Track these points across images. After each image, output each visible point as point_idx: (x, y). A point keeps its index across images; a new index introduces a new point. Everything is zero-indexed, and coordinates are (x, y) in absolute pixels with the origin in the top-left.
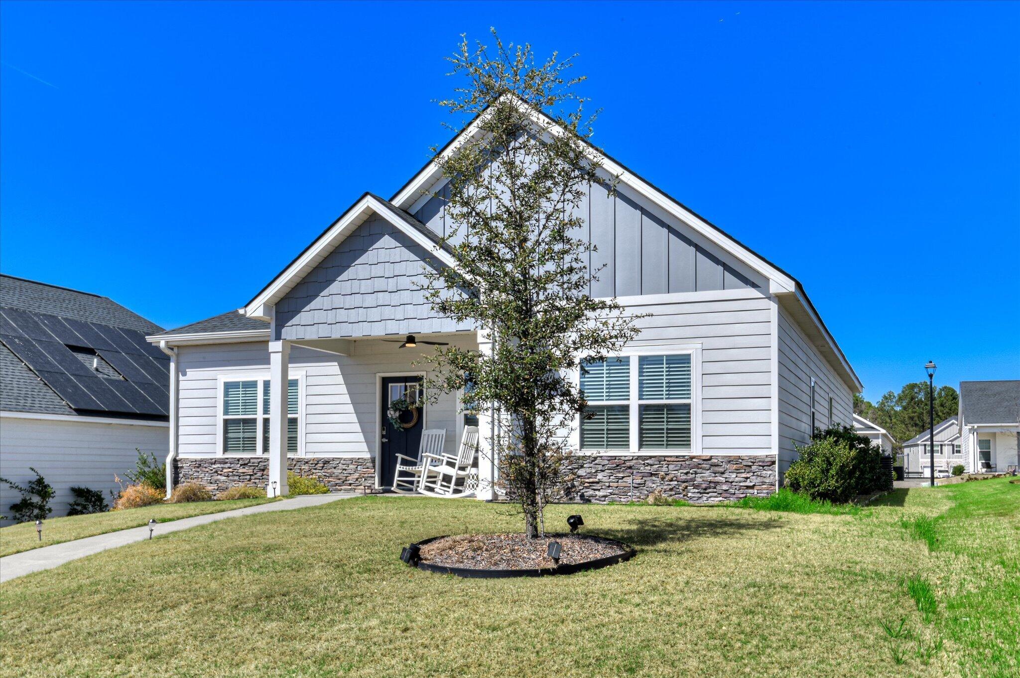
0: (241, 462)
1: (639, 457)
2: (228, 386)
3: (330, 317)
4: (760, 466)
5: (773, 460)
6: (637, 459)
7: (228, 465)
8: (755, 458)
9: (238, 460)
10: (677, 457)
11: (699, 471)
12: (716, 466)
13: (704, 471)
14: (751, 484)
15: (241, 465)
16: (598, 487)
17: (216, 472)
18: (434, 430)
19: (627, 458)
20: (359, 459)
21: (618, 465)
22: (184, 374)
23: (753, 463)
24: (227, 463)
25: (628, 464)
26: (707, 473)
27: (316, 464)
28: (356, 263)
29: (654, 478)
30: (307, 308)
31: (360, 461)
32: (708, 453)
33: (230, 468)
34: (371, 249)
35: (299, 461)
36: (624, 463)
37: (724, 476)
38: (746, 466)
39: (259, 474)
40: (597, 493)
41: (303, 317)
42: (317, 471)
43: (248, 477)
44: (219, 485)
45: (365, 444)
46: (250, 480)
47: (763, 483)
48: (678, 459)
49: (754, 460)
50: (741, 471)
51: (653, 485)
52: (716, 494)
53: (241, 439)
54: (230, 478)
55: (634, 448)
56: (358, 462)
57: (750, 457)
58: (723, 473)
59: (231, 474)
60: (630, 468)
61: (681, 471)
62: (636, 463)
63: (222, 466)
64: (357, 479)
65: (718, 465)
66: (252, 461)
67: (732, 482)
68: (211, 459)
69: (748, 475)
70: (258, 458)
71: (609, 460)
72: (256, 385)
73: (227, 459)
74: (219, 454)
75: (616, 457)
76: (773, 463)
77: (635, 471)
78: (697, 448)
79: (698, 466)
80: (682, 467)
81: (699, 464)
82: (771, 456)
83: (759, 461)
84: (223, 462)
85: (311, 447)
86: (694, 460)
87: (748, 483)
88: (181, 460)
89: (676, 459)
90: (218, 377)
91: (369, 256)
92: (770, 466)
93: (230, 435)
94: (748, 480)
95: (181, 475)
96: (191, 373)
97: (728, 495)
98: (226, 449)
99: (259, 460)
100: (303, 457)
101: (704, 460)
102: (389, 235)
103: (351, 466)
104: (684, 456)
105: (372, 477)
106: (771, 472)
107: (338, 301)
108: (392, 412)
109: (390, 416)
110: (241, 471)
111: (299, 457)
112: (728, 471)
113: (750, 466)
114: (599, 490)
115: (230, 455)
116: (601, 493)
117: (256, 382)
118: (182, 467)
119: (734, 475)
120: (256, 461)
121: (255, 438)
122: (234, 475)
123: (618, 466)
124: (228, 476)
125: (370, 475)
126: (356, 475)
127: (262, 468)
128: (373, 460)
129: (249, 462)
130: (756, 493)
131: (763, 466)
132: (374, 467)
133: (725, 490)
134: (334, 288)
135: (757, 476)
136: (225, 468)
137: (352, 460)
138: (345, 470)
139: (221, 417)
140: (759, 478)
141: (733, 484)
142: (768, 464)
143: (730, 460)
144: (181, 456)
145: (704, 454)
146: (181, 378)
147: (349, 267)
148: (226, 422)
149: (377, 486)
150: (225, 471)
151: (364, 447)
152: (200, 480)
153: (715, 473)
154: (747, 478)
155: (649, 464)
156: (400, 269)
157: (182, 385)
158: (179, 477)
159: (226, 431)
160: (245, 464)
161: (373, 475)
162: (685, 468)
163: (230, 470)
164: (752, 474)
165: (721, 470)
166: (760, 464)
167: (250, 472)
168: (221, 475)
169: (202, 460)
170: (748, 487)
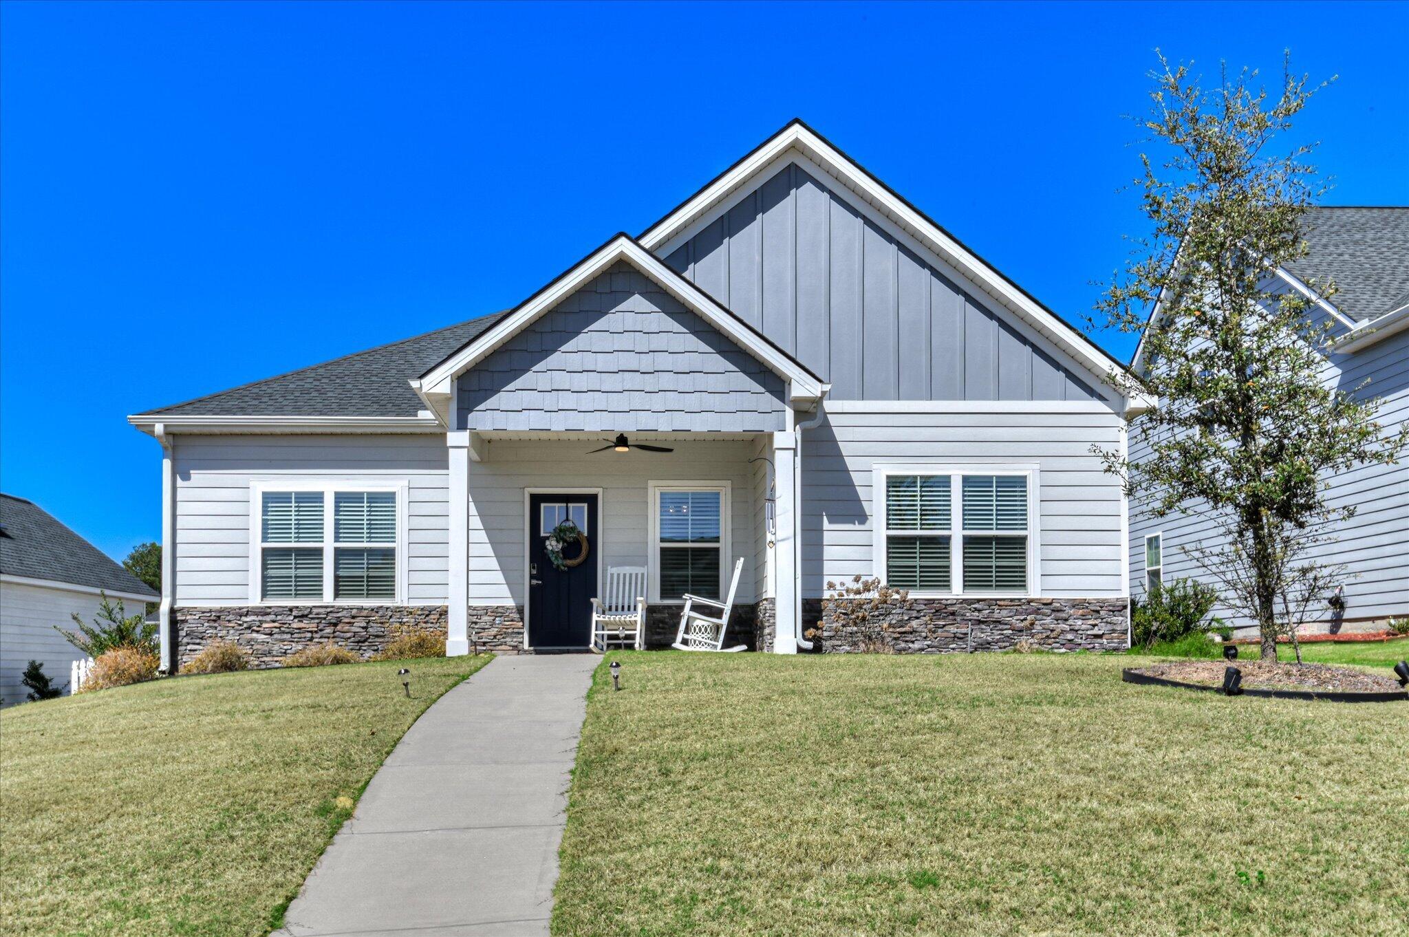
0: (294, 613)
1: (965, 601)
2: (268, 498)
3: (549, 401)
4: (1110, 611)
5: (1125, 603)
6: (961, 603)
7: (272, 617)
8: (1104, 601)
9: (291, 610)
10: (1012, 600)
11: (1039, 617)
12: (1058, 611)
13: (1045, 618)
14: (1101, 632)
15: (295, 617)
16: (910, 637)
17: (249, 628)
18: (627, 568)
19: (949, 602)
20: (497, 607)
21: (941, 611)
22: (186, 477)
23: (1101, 607)
24: (269, 614)
25: (950, 609)
26: (1048, 620)
27: (427, 616)
28: (589, 328)
29: (983, 627)
30: (510, 387)
31: (500, 610)
32: (1048, 596)
33: (274, 621)
34: (613, 311)
35: (399, 610)
36: (945, 608)
37: (1068, 623)
38: (1093, 611)
39: (329, 630)
40: (911, 645)
41: (501, 399)
42: (430, 625)
43: (309, 635)
44: (254, 647)
45: (506, 586)
46: (311, 639)
47: (1114, 631)
48: (1013, 603)
49: (1102, 603)
50: (1087, 617)
51: (983, 635)
52: (1058, 645)
53: (293, 579)
54: (276, 636)
55: (957, 589)
56: (497, 612)
57: (1098, 601)
58: (1066, 620)
59: (277, 630)
60: (953, 614)
61: (1015, 618)
62: (961, 608)
63: (260, 618)
64: (495, 637)
65: (1061, 611)
66: (315, 611)
67: (1077, 631)
68: (240, 608)
69: (1096, 622)
70: (326, 607)
71: (925, 605)
72: (322, 498)
73: (270, 608)
74: (254, 599)
75: (934, 600)
76: (1125, 607)
77: (959, 619)
78: (1035, 589)
79: (1037, 611)
80: (1017, 613)
81: (1039, 609)
82: (1123, 600)
83: (1110, 606)
84: (264, 612)
85: (417, 591)
86: (1032, 604)
87: (1096, 631)
88: (181, 610)
89: (1010, 603)
90: (251, 484)
91: (610, 321)
92: (1120, 611)
93: (271, 572)
94: (1096, 628)
95: (182, 633)
96: (197, 476)
97: (1071, 646)
98: (264, 594)
99: (329, 610)
100: (405, 604)
101: (1044, 604)
102: (640, 294)
103: (485, 618)
104: (1020, 600)
105: (519, 633)
106: (1121, 618)
107: (562, 380)
108: (554, 543)
109: (550, 548)
110: (295, 625)
111: (399, 604)
112: (1072, 617)
113: (1098, 612)
114: (913, 642)
115: (274, 602)
116: (916, 646)
117: (322, 493)
118: (184, 621)
119: (1080, 622)
120: (322, 610)
121: (322, 577)
122: (284, 632)
123: (937, 611)
124: (271, 634)
125: (516, 630)
126: (494, 631)
127: (334, 621)
128: (520, 610)
129: (310, 613)
130: (1105, 643)
131: (1113, 612)
132: (522, 619)
133: (1069, 640)
134: (554, 360)
135: (1107, 622)
136: (266, 622)
137: (486, 609)
138: (476, 623)
139: (256, 546)
140: (1109, 626)
141: (1079, 632)
142: (1120, 608)
143: (1075, 604)
144: (179, 604)
145: (1044, 597)
146: (179, 482)
147: (578, 333)
148: (266, 553)
149: (526, 646)
150: (265, 625)
151: (505, 591)
152: (219, 640)
153: (1057, 620)
154: (1094, 626)
155: (976, 609)
156: (658, 342)
157: (181, 495)
158: (178, 636)
159: (265, 567)
160: (303, 616)
161: (521, 631)
162: (1021, 614)
163: (276, 624)
164: (1100, 620)
165: (1064, 615)
166: (1111, 608)
167: (312, 626)
168: (258, 632)
169: (222, 610)
170: (1097, 636)
